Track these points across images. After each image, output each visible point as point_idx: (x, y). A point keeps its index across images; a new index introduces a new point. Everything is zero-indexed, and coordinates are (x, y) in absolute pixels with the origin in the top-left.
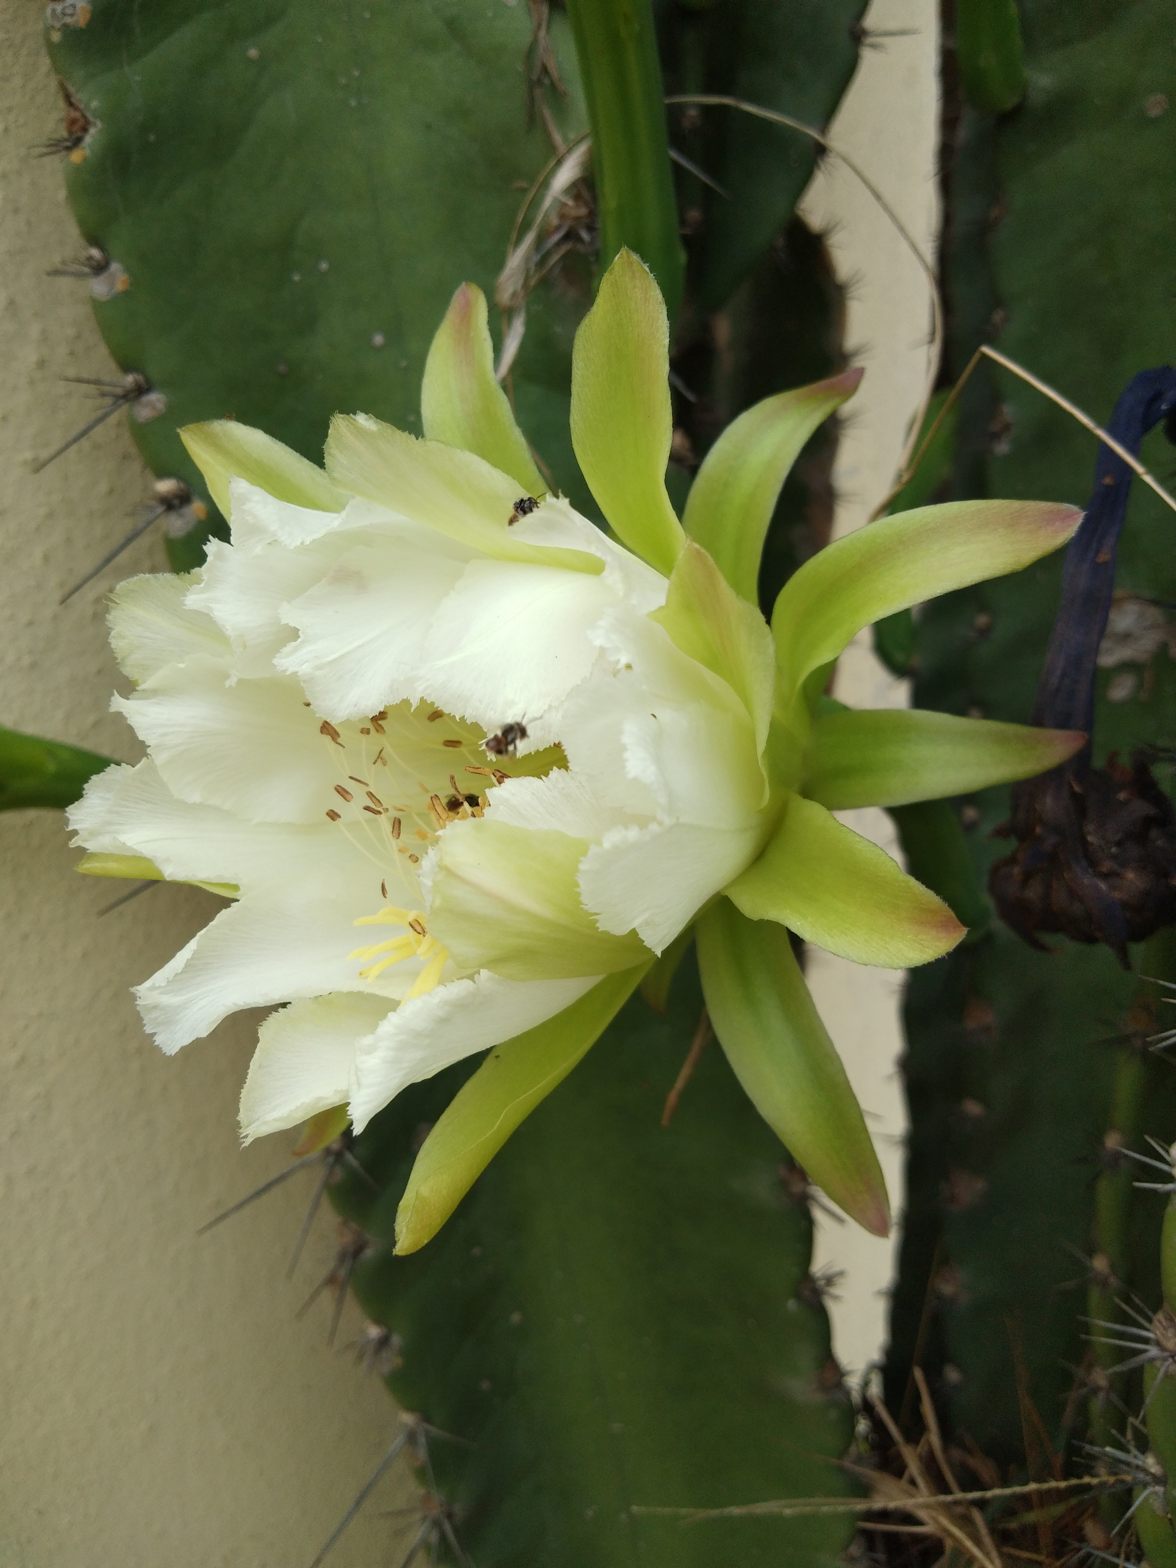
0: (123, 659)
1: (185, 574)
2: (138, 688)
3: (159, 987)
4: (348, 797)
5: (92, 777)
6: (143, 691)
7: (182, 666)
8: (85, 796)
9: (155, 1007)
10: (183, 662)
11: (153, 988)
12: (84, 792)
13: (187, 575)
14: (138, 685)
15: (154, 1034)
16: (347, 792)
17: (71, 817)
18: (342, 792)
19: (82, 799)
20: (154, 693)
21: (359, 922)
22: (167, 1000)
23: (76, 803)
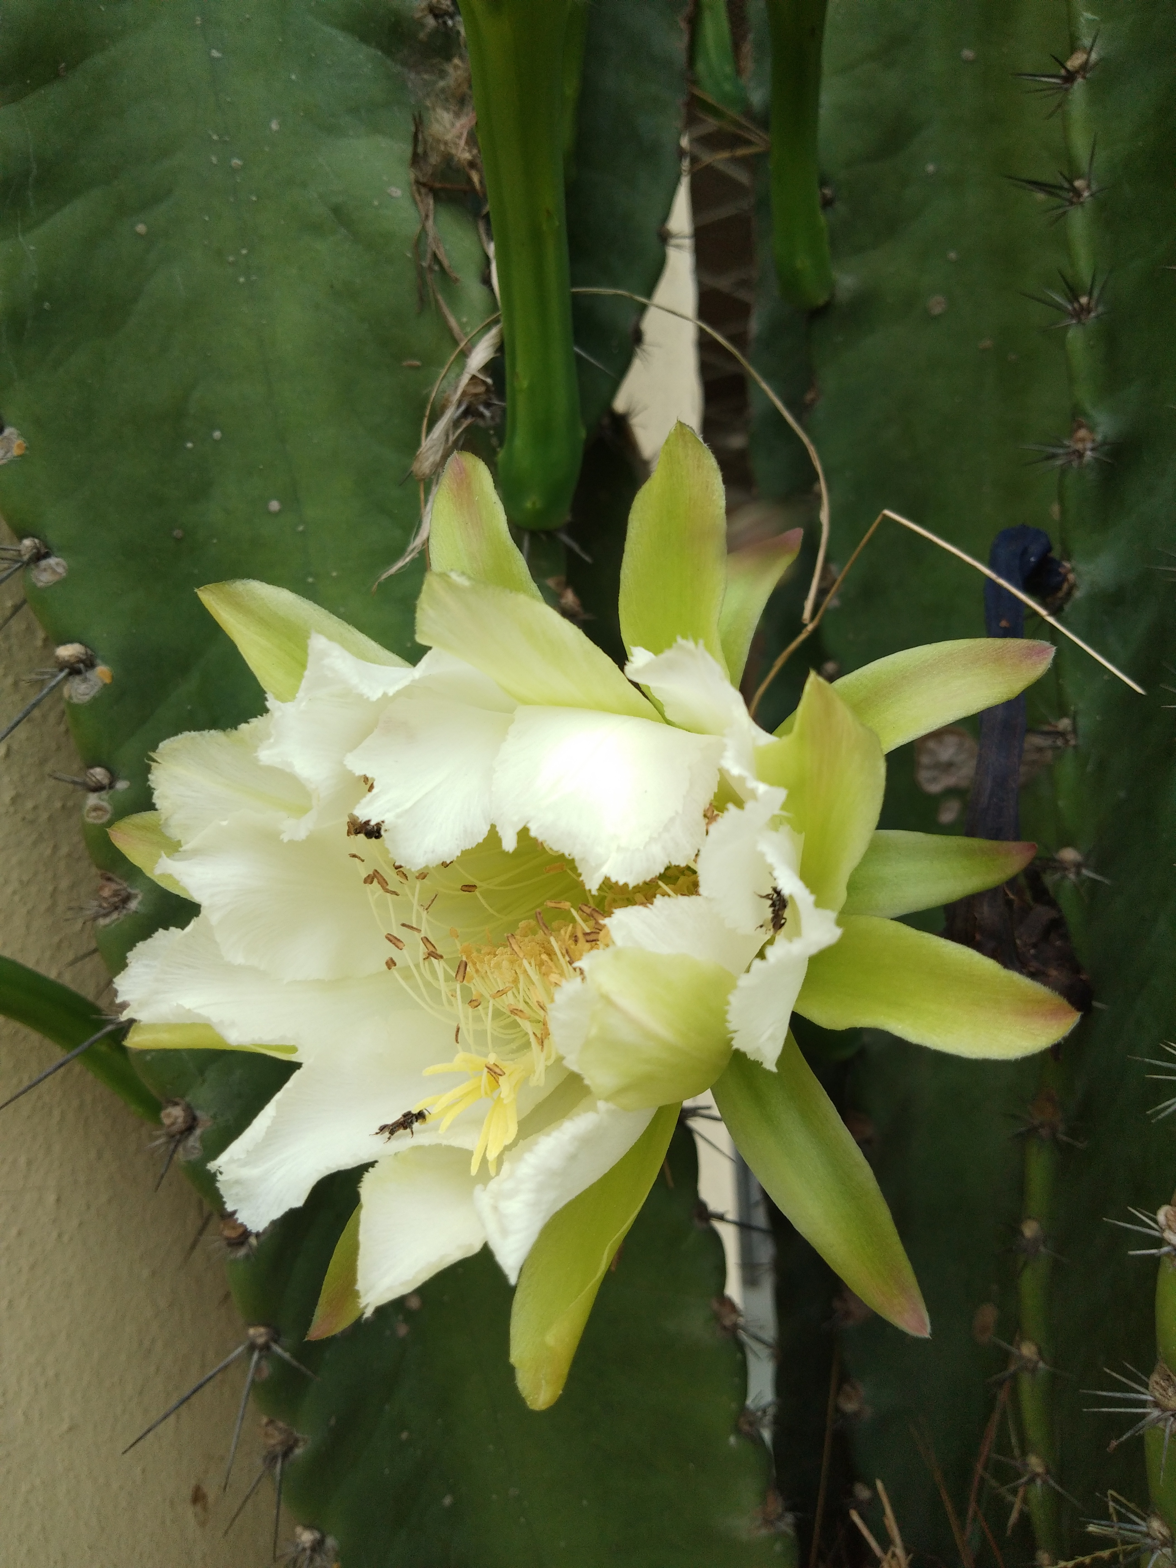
0: (166, 819)
1: (232, 731)
2: (181, 849)
3: (239, 1160)
4: (400, 945)
5: (137, 944)
6: (185, 851)
7: (224, 823)
8: (129, 965)
9: (238, 1182)
10: (225, 820)
11: (232, 1161)
12: (128, 961)
13: (234, 731)
14: (181, 846)
15: (234, 1212)
16: (399, 940)
17: (119, 988)
18: (393, 940)
19: (127, 968)
20: (196, 853)
21: (428, 1071)
22: (246, 1173)
23: (122, 972)
